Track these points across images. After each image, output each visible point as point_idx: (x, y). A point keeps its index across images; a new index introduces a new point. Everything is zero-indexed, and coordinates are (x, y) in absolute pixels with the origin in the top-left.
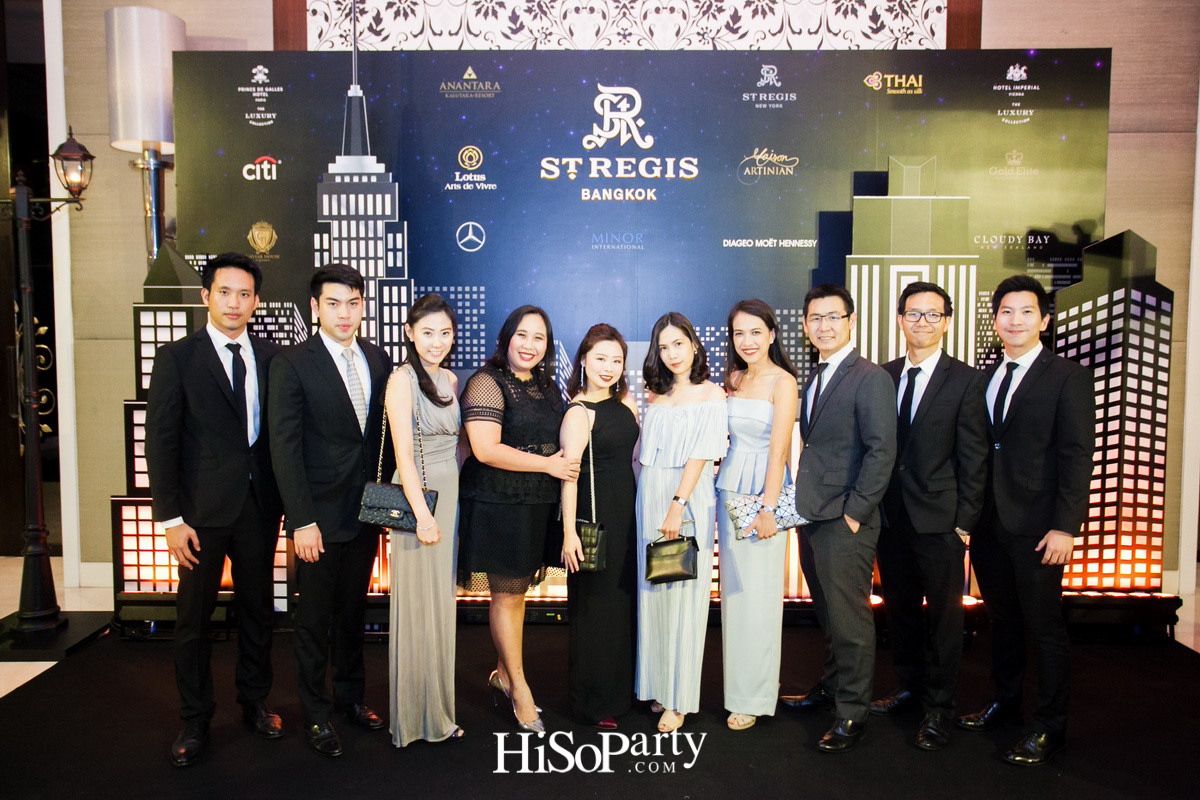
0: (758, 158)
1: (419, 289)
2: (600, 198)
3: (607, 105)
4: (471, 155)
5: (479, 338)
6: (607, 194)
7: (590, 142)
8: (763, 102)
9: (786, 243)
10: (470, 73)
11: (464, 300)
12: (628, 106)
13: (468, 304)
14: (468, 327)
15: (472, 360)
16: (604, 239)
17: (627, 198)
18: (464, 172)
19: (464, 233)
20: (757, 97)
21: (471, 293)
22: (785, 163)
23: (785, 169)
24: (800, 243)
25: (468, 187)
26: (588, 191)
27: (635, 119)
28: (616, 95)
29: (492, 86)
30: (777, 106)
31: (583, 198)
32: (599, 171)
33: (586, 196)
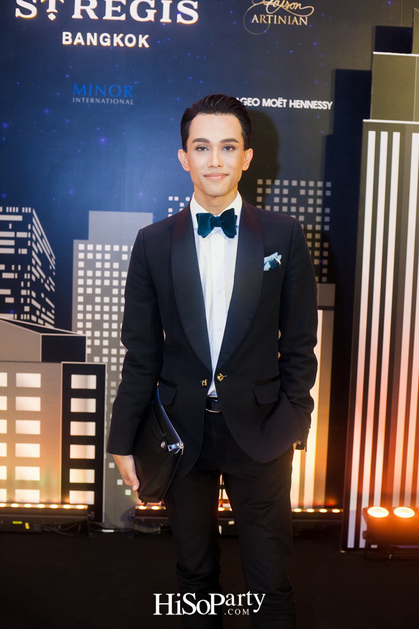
2: (83, 44)
6: (92, 39)
9: (297, 104)
16: (87, 91)
17: (115, 45)
24: (313, 105)
26: (70, 35)
31: (64, 42)
32: (83, 12)
33: (67, 40)
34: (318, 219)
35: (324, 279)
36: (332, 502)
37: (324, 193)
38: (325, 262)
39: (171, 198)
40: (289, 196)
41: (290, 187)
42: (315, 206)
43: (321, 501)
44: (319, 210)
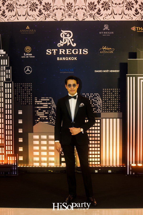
0: (104, 48)
1: (14, 84)
3: (64, 35)
4: (28, 48)
5: (30, 97)
6: (64, 59)
7: (59, 45)
8: (105, 34)
9: (111, 71)
10: (28, 27)
11: (26, 87)
12: (69, 35)
13: (27, 88)
14: (27, 94)
15: (29, 103)
16: (63, 70)
17: (69, 60)
18: (26, 53)
19: (26, 69)
20: (103, 33)
21: (28, 85)
22: (111, 50)
23: (111, 52)
24: (115, 71)
25: (27, 57)
26: (59, 58)
27: (71, 39)
28: (66, 33)
29: (34, 31)
30: (108, 35)
31: (58, 60)
32: (62, 53)
33: (58, 59)
34: (117, 97)
35: (119, 111)
36: (124, 165)
37: (118, 91)
38: (120, 107)
39: (83, 94)
40: (110, 92)
41: (110, 90)
42: (116, 94)
43: (121, 164)
44: (117, 95)
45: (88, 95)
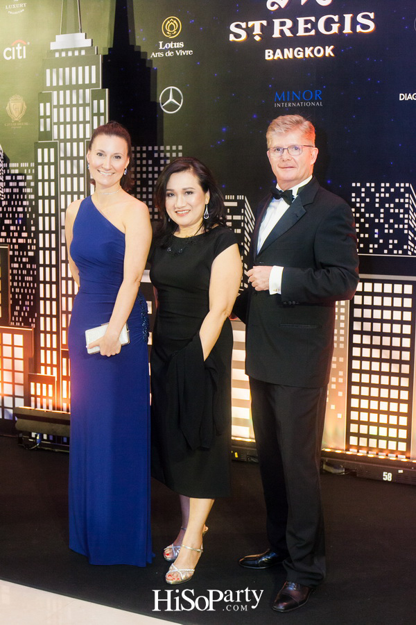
4: (172, 24)
7: (273, 4)
11: (165, 158)
16: (286, 98)
17: (307, 56)
18: (167, 40)
19: (166, 97)
21: (171, 151)
25: (170, 54)
26: (271, 51)
45: (371, 187)
